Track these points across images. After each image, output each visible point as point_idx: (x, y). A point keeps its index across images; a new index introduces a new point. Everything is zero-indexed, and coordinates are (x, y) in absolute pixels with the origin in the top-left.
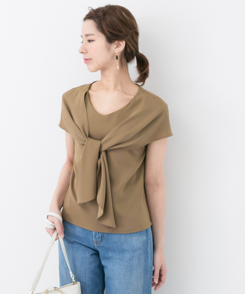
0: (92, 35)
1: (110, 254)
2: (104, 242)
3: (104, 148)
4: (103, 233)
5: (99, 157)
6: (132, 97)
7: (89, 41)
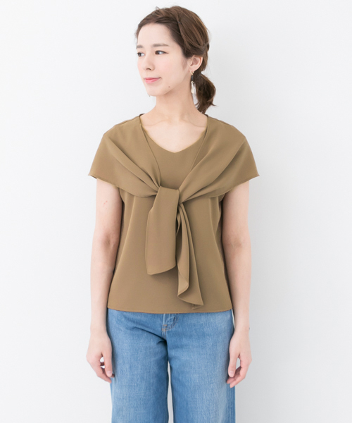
0: (165, 45)
1: (185, 341)
2: (177, 325)
3: (184, 199)
4: (177, 314)
5: (178, 212)
6: (203, 129)
7: (157, 53)
